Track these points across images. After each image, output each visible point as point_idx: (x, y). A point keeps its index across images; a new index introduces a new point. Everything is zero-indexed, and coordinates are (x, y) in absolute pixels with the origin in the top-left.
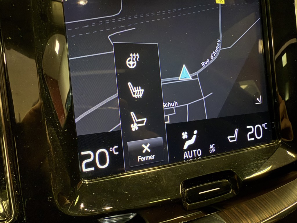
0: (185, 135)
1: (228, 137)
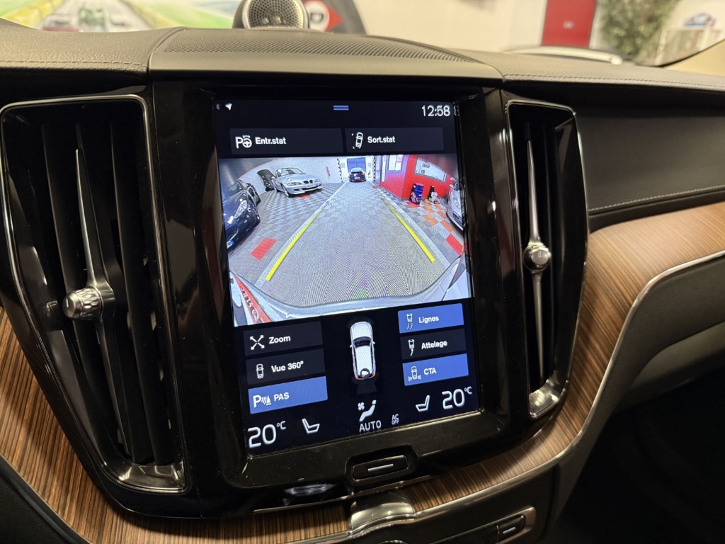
0: (361, 406)
1: (417, 406)
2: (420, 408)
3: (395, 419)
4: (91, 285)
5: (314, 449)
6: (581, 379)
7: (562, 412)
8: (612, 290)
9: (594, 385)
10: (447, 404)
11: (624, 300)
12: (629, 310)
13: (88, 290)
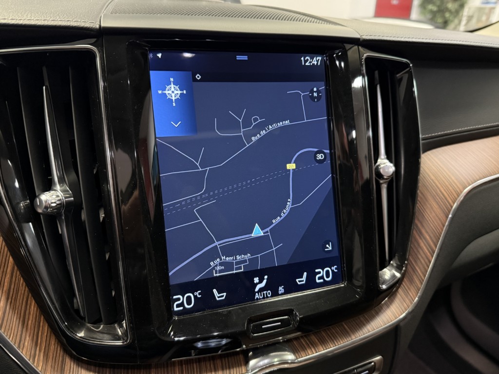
0: (256, 280)
1: (297, 280)
2: (300, 281)
3: (281, 290)
4: (55, 189)
5: (222, 311)
6: (416, 262)
7: (402, 285)
8: (438, 196)
9: (425, 265)
10: (319, 278)
11: (448, 204)
12: (451, 210)
13: (53, 192)
